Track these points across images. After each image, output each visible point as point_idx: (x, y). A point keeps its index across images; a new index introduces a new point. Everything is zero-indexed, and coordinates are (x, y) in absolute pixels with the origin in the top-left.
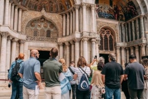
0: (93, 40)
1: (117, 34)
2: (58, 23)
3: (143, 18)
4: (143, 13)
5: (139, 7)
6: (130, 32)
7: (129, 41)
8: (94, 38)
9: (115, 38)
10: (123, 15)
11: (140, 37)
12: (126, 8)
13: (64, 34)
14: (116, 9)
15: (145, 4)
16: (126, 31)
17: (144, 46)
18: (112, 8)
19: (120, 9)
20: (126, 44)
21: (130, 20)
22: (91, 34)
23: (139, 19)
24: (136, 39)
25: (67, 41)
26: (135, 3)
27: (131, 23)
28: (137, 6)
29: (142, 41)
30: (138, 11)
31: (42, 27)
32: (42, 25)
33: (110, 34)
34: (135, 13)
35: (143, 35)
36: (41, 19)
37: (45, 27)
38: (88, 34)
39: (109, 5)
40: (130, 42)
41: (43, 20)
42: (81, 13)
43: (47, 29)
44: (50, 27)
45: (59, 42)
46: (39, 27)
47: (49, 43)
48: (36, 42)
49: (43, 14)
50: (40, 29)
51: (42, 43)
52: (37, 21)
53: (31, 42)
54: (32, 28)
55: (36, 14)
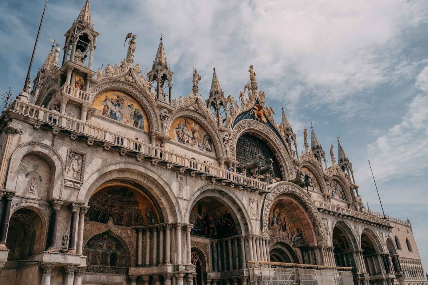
0: (190, 276)
1: (208, 258)
2: (131, 242)
3: (244, 240)
4: (244, 233)
5: (239, 223)
6: (225, 256)
7: (223, 269)
8: (191, 273)
9: (205, 266)
10: (215, 227)
11: (241, 266)
12: (221, 219)
13: (140, 263)
14: (206, 218)
15: (246, 220)
16: (219, 254)
17: (246, 279)
18: (201, 217)
19: (211, 218)
20: (219, 275)
21: (226, 239)
22: (188, 268)
23: (239, 240)
24: (234, 268)
25: (146, 275)
26: (234, 217)
27: (227, 242)
28: (236, 222)
29: (243, 273)
30: (237, 228)
31: (105, 247)
32: (105, 245)
33: (198, 259)
34: (232, 230)
35: (244, 264)
37: (109, 248)
38: (184, 267)
39: (197, 213)
40: (226, 271)
42: (174, 235)
43: (112, 252)
44: (116, 248)
45: (131, 274)
46: (100, 248)
47: (113, 275)
48: (95, 274)
49: (110, 228)
50: (101, 251)
51: (104, 276)
52: (97, 238)
53: (88, 275)
54: (90, 249)
55: (99, 227)
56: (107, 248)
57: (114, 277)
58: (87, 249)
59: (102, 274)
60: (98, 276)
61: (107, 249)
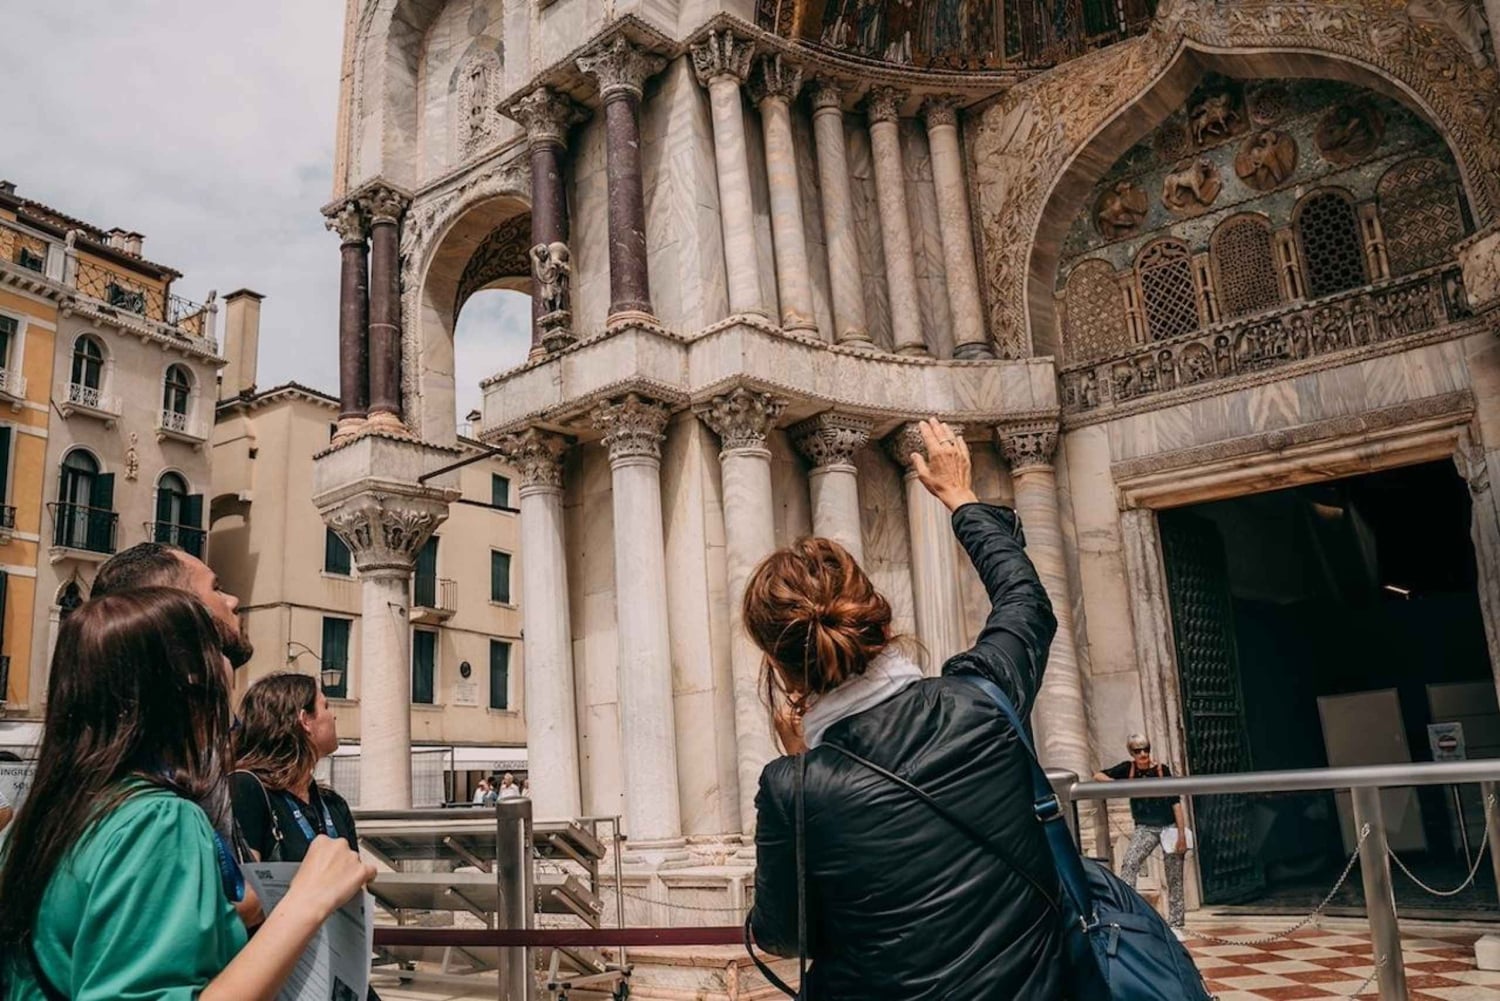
31: (1231, 187)
32: (1226, 172)
36: (1195, 102)
37: (1265, 178)
41: (1216, 109)
43: (1299, 193)
44: (1328, 148)
45: (1486, 295)
46: (1193, 209)
47: (1354, 361)
48: (1195, 398)
49: (1187, 43)
50: (1209, 223)
51: (1271, 391)
52: (1152, 157)
53: (1140, 419)
54: (1117, 248)
55: (1101, 80)
56: (1252, 179)
57: (1368, 367)
58: (1101, 254)
59: (1249, 376)
60: (1224, 403)
61: (1254, 193)
